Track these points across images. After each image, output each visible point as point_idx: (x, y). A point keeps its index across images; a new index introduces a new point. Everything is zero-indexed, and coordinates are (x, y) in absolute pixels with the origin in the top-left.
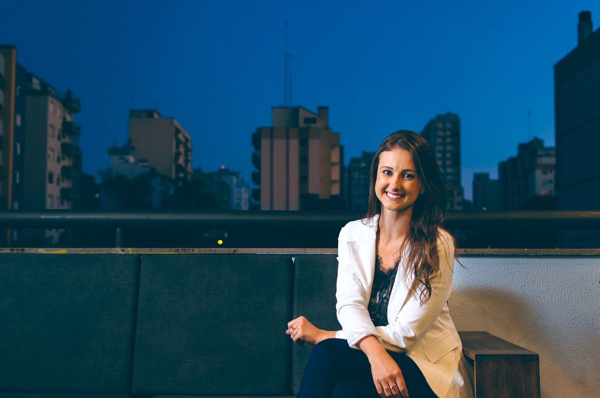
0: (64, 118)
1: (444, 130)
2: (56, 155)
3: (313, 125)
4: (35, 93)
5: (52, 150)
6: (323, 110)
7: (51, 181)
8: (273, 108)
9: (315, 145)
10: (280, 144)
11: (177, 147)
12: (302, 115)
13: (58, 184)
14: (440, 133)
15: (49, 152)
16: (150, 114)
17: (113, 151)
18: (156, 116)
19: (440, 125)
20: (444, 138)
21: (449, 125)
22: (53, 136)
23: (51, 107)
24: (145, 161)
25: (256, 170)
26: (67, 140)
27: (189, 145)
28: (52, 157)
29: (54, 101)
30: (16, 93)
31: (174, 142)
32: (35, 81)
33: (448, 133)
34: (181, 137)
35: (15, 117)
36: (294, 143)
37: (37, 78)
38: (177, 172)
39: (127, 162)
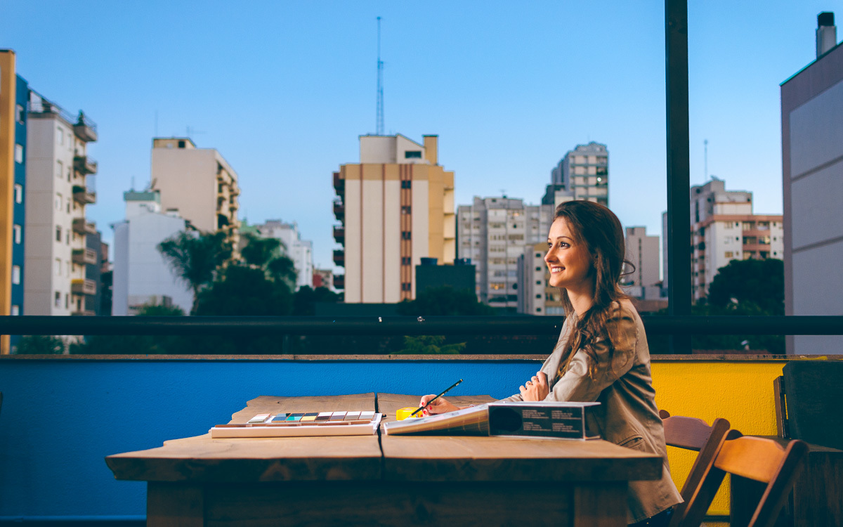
0: (76, 151)
1: (586, 166)
2: (66, 202)
3: (417, 161)
4: (36, 115)
5: (60, 195)
6: (431, 138)
7: (59, 238)
8: (360, 137)
9: (420, 188)
10: (372, 186)
11: (220, 191)
12: (403, 147)
13: (68, 242)
14: (580, 171)
15: (56, 198)
16: (182, 144)
17: (130, 196)
18: (188, 145)
19: (580, 160)
20: (586, 177)
21: (593, 160)
22: (61, 176)
23: (58, 134)
24: (175, 210)
25: (339, 223)
26: (78, 181)
27: (235, 187)
28: (59, 206)
29: (62, 126)
30: (15, 116)
31: (216, 183)
32: (34, 98)
33: (592, 171)
34: (224, 175)
35: (15, 149)
36: (394, 185)
37: (36, 93)
38: (220, 226)
39: (151, 211)
